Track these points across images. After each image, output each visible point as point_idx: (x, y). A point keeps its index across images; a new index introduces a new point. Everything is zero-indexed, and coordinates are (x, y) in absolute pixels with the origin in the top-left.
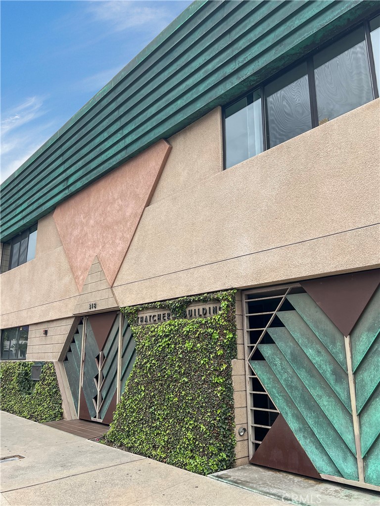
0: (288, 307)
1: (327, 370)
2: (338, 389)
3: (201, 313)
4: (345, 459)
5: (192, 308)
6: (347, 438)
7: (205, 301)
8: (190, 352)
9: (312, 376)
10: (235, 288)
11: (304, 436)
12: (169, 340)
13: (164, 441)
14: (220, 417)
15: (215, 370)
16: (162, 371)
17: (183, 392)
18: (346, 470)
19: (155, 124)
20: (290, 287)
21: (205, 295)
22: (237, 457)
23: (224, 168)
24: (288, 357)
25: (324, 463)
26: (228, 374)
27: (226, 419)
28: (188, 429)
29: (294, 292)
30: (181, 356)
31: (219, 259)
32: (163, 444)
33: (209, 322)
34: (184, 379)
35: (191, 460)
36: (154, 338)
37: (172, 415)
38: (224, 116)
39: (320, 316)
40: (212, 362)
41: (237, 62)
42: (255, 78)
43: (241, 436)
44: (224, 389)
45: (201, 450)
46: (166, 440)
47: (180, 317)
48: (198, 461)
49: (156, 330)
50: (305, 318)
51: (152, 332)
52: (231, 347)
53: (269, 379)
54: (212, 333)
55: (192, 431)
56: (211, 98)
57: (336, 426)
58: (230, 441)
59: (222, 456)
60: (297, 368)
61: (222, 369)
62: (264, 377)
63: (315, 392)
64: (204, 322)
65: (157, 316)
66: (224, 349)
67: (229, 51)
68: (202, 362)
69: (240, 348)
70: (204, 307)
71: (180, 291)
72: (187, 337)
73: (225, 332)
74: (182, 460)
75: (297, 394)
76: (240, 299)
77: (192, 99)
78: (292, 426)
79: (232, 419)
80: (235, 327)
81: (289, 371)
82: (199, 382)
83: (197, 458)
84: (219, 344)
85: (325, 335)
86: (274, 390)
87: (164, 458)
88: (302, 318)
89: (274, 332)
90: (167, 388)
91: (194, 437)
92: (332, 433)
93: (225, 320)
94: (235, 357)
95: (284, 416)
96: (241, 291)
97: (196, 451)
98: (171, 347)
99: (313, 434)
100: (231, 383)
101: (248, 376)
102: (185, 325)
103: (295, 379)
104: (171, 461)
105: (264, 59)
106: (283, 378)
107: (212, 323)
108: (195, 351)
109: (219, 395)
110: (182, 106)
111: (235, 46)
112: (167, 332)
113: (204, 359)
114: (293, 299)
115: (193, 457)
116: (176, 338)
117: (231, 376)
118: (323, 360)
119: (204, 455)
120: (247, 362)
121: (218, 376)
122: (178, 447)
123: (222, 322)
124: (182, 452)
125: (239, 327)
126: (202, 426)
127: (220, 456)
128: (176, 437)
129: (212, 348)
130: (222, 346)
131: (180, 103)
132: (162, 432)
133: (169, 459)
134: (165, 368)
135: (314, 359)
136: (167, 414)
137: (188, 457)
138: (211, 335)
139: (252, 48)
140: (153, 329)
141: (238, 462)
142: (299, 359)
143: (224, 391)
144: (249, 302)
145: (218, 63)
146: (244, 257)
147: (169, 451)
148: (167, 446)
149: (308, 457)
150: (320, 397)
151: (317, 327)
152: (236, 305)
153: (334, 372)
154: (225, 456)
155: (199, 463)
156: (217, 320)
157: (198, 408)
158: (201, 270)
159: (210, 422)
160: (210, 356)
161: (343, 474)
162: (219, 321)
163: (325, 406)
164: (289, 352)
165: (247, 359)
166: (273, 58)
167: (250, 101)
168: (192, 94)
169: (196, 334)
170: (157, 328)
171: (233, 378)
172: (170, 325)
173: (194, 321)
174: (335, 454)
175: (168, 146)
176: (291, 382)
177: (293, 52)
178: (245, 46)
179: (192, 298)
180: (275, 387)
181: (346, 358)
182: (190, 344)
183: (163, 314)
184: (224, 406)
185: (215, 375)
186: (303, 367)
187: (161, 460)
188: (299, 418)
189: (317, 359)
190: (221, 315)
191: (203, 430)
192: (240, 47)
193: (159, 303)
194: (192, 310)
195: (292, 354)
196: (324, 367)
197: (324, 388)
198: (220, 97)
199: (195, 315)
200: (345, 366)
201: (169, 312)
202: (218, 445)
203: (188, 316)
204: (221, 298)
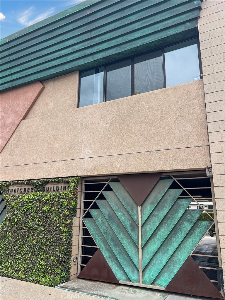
0: (109, 189)
1: (127, 224)
2: (133, 234)
3: (55, 189)
4: (133, 272)
5: (49, 186)
6: (135, 260)
7: (59, 182)
8: (47, 212)
9: (119, 227)
10: (79, 176)
11: (111, 261)
12: (33, 204)
13: (24, 267)
14: (64, 251)
15: (63, 223)
16: (26, 223)
17: (40, 237)
18: (133, 278)
19: (35, 71)
20: (111, 178)
21: (60, 179)
22: (71, 274)
23: (78, 107)
24: (107, 217)
25: (121, 275)
26: (70, 226)
27: (66, 252)
28: (41, 259)
29: (113, 180)
30: (40, 215)
31: (71, 158)
32: (23, 269)
33: (62, 195)
34: (41, 228)
35: (43, 278)
36: (21, 203)
37: (31, 250)
38: (80, 77)
39: (126, 195)
40: (61, 219)
41: (93, 49)
42: (102, 61)
43: (74, 262)
44: (67, 235)
45: (50, 272)
46: (25, 267)
47: (40, 191)
48: (48, 278)
49: (23, 198)
50: (118, 196)
51: (20, 199)
52: (74, 210)
53: (94, 229)
54: (63, 202)
55: (44, 260)
56: (74, 65)
57: (130, 255)
58: (68, 265)
59: (63, 275)
60: (111, 223)
61: (67, 223)
62: (91, 227)
63: (120, 236)
64: (58, 195)
65: (23, 189)
66: (69, 211)
67: (89, 42)
68: (55, 219)
69: (78, 211)
70: (57, 185)
71: (43, 175)
72: (46, 203)
73: (71, 201)
74: (36, 279)
75: (109, 237)
76: (81, 183)
77: (62, 62)
78: (105, 255)
79: (70, 252)
80: (77, 198)
81: (106, 224)
82: (52, 231)
83: (47, 277)
84: (67, 208)
85: (128, 205)
86: (96, 235)
87: (24, 278)
88: (116, 196)
89: (99, 203)
90: (29, 234)
91: (45, 264)
92: (127, 258)
93: (72, 195)
94: (75, 216)
95: (101, 250)
96: (82, 178)
97: (46, 273)
98: (33, 209)
99: (117, 259)
100: (72, 231)
101: (81, 227)
102: (45, 196)
103: (109, 229)
104: (29, 280)
105: (109, 52)
106: (102, 228)
107: (63, 196)
108: (50, 212)
109: (64, 238)
110: (55, 65)
111: (93, 40)
112: (31, 200)
113: (56, 217)
114: (112, 185)
115: (44, 277)
116: (37, 203)
117: (72, 227)
118: (126, 219)
119: (52, 274)
120: (81, 219)
121: (64, 227)
122: (34, 270)
123: (70, 195)
124: (37, 273)
125: (79, 198)
126: (51, 257)
127: (62, 274)
128: (32, 264)
129: (62, 210)
130: (69, 210)
131: (54, 63)
132: (23, 262)
133: (27, 279)
134: (28, 222)
135: (121, 218)
136: (27, 250)
137: (40, 276)
138: (62, 202)
139: (103, 44)
140: (21, 197)
141: (71, 277)
142: (112, 218)
143: (68, 236)
144: (85, 184)
145: (82, 46)
146: (87, 159)
147: (27, 274)
148: (26, 271)
149: (113, 272)
150: (122, 239)
151: (124, 201)
152: (79, 186)
153: (131, 225)
154: (65, 274)
155: (49, 280)
156: (67, 194)
157: (50, 246)
158: (58, 163)
159: (57, 254)
160: (60, 215)
161: (131, 280)
162: (68, 194)
163: (125, 244)
164: (107, 214)
165: (81, 217)
166: (114, 53)
167: (97, 72)
168: (63, 60)
169: (52, 201)
170: (24, 197)
171: (73, 228)
172: (34, 195)
173: (51, 194)
174: (127, 269)
175: (42, 86)
176: (107, 230)
177: (125, 53)
178: (99, 42)
179: (50, 180)
180: (97, 233)
181: (138, 218)
182: (48, 207)
183: (28, 188)
184: (67, 245)
185: (63, 226)
186: (114, 222)
187: (22, 279)
188: (110, 251)
189: (122, 218)
190: (70, 191)
191: (52, 259)
192: (96, 42)
193: (26, 181)
194: (49, 187)
195: (109, 215)
196: (126, 222)
197: (125, 234)
198: (81, 66)
199: (51, 190)
200: (137, 222)
201: (32, 187)
202: (61, 268)
203: (46, 191)
204: (71, 181)
